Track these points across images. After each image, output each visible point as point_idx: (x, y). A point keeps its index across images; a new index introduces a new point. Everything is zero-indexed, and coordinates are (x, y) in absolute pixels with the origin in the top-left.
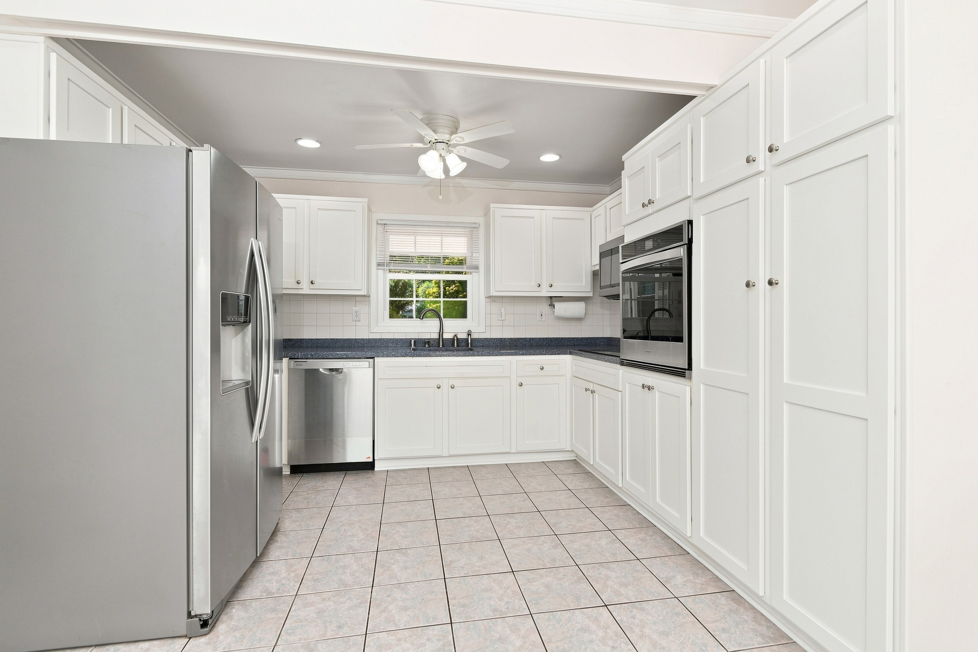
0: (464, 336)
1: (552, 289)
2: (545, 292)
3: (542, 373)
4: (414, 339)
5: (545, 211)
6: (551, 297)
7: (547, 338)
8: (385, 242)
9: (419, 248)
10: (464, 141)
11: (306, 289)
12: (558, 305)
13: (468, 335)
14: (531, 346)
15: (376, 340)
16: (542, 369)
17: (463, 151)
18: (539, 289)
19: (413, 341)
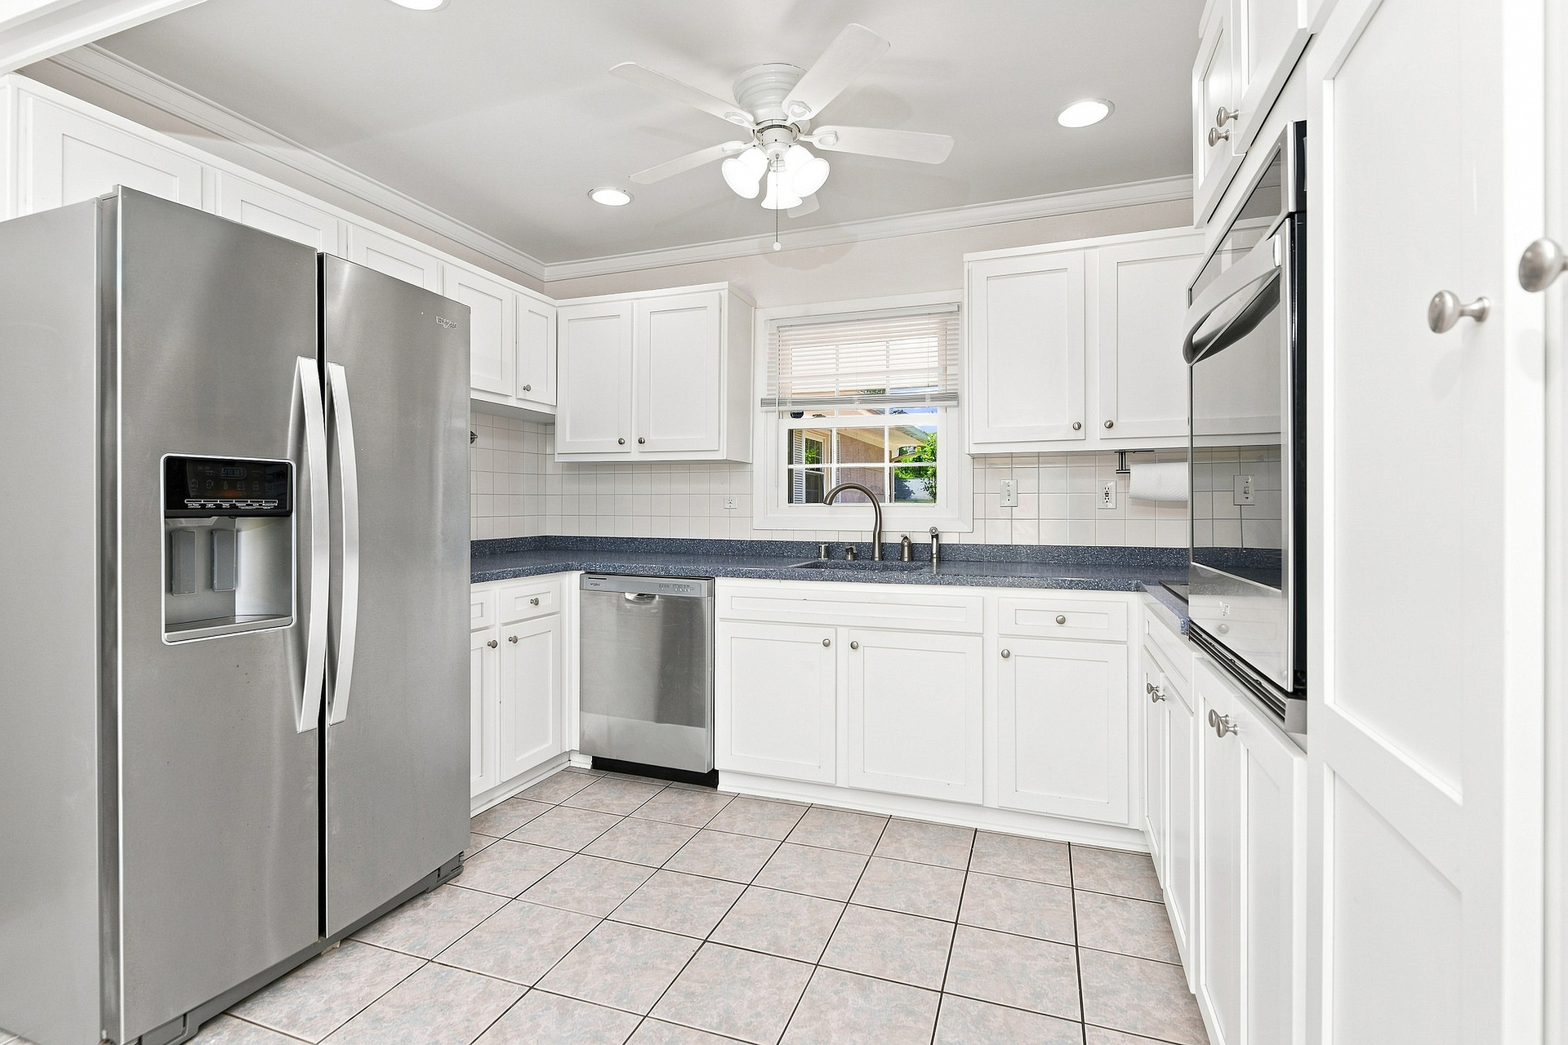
0: (926, 539)
1: (1112, 433)
2: (1096, 439)
3: (1061, 631)
4: (825, 543)
5: (1098, 250)
6: (1122, 453)
7: (1120, 548)
8: (778, 363)
9: (843, 365)
10: (810, 110)
11: (635, 454)
12: (1138, 472)
13: (933, 537)
14: (1078, 564)
15: (762, 544)
16: (1062, 622)
17: (832, 139)
18: (1080, 434)
19: (823, 546)
